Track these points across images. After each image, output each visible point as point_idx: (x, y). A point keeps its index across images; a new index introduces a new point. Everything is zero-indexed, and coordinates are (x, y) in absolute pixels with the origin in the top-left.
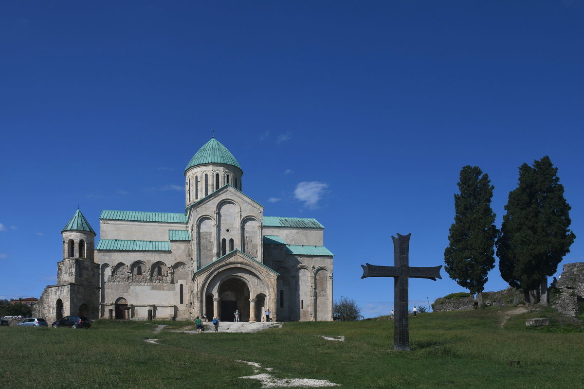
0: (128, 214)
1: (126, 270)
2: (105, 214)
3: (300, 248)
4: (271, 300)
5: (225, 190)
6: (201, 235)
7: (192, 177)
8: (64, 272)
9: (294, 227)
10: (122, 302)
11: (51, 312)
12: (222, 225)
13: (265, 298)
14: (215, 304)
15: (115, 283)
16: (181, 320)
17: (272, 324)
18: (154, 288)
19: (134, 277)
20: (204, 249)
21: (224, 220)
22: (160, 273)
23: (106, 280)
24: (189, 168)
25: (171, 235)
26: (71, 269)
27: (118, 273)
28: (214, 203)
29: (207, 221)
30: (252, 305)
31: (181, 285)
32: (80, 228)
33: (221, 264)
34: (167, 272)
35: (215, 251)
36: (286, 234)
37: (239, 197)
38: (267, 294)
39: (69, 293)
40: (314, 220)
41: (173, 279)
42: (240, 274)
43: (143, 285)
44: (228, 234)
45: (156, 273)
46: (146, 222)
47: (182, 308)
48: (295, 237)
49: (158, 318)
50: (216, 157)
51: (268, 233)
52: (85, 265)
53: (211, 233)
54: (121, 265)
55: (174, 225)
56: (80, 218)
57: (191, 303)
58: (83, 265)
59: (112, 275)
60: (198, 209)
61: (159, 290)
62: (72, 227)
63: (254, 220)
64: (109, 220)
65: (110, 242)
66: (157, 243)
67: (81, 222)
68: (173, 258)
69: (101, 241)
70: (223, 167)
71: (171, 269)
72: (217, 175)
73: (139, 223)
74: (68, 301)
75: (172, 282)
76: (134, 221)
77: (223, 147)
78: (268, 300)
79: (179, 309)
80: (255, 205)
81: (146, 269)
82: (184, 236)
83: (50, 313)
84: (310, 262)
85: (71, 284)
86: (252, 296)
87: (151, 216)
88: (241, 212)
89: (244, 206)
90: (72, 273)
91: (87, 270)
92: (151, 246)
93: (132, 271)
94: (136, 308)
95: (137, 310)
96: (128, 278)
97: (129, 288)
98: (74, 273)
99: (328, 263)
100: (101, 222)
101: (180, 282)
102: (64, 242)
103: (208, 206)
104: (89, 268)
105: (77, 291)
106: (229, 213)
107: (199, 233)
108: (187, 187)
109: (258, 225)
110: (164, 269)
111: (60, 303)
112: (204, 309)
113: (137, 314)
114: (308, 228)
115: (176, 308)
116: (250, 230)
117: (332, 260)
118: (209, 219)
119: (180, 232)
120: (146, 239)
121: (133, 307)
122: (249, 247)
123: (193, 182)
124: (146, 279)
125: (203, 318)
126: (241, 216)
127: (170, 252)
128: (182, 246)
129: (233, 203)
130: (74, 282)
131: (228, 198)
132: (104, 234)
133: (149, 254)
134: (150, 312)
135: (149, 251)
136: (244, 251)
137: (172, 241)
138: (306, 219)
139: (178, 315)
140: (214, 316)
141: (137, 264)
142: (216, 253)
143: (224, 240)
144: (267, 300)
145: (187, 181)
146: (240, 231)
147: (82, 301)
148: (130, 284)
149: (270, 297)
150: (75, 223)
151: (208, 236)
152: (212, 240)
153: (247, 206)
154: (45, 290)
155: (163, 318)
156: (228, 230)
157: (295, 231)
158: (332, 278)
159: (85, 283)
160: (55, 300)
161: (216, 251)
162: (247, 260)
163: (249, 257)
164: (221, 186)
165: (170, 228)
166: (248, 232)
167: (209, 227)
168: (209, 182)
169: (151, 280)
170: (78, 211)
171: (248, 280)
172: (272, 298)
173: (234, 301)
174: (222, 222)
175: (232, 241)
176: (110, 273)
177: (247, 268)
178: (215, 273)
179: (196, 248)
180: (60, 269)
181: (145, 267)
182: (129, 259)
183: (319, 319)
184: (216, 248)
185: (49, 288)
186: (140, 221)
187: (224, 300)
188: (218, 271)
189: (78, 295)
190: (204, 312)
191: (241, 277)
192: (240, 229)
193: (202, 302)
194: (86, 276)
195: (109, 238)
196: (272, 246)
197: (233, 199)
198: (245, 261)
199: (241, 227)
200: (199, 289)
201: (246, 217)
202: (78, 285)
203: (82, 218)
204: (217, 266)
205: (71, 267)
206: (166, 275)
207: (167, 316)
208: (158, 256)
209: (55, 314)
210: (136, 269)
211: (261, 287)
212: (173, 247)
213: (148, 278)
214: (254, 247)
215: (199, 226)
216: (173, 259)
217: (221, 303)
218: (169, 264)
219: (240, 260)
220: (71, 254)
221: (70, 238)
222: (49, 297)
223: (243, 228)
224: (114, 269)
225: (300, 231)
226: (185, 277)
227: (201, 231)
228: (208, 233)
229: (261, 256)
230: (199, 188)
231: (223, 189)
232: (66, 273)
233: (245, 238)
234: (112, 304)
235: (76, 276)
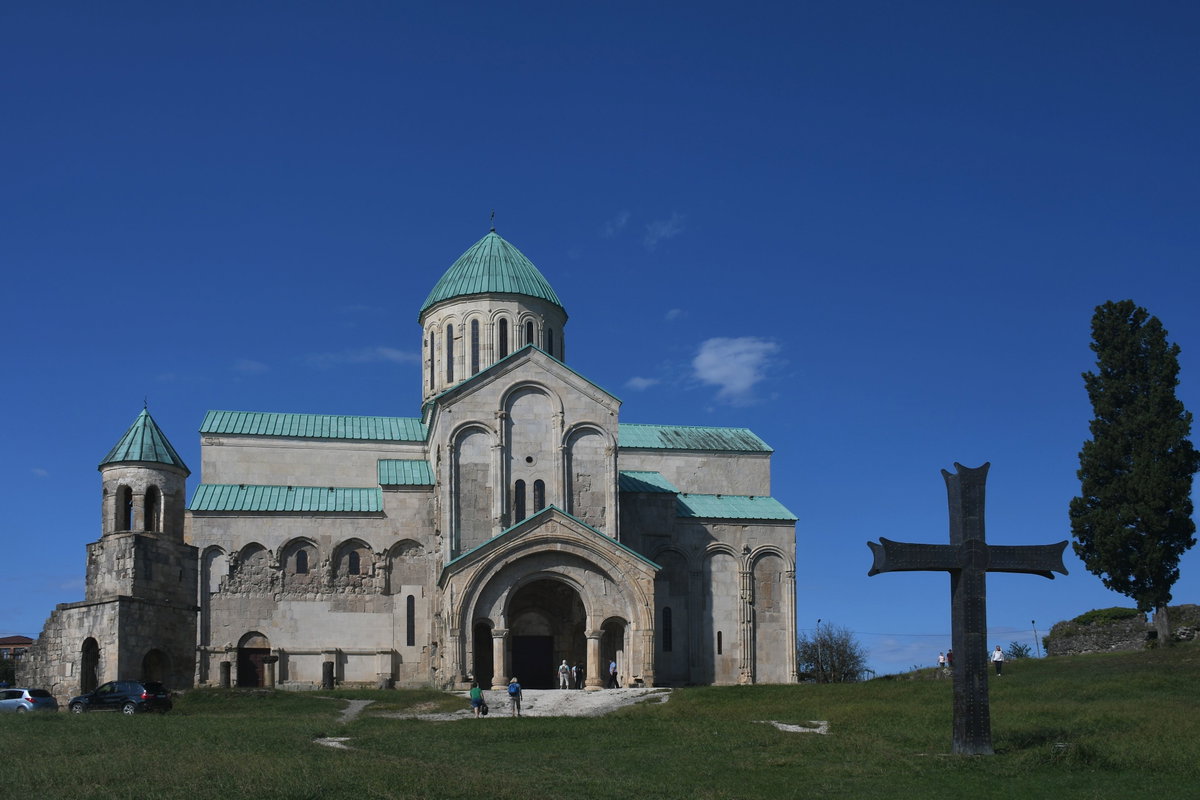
0: (273, 419)
1: (266, 563)
2: (214, 421)
3: (712, 502)
4: (640, 633)
5: (523, 359)
6: (462, 470)
7: (440, 327)
8: (104, 570)
9: (696, 451)
10: (255, 643)
11: (68, 673)
12: (514, 447)
13: (626, 629)
14: (498, 644)
15: (238, 595)
16: (408, 687)
17: (642, 695)
18: (338, 607)
19: (287, 578)
20: (469, 506)
21: (520, 434)
22: (354, 568)
23: (214, 588)
24: (432, 305)
25: (384, 473)
26: (122, 561)
27: (246, 569)
28: (493, 393)
29: (477, 437)
30: (592, 645)
31: (411, 599)
32: (147, 456)
33: (511, 545)
34: (374, 564)
35: (496, 510)
36: (678, 468)
37: (558, 376)
38: (630, 618)
39: (117, 622)
40: (748, 431)
41: (388, 582)
42: (560, 569)
43: (310, 600)
44: (531, 468)
45: (344, 568)
46: (321, 439)
47: (411, 656)
48: (700, 474)
49: (347, 683)
50: (499, 278)
51: (631, 464)
52: (160, 551)
53: (488, 465)
54: (253, 548)
55: (392, 447)
56: (148, 430)
57: (435, 644)
58: (154, 550)
59: (231, 576)
60: (453, 408)
61: (352, 611)
62: (127, 454)
63: (596, 432)
64: (225, 435)
65: (226, 490)
66: (348, 494)
67: (150, 442)
68: (390, 529)
69: (202, 490)
70: (517, 304)
71: (383, 557)
72: (503, 323)
73: (303, 444)
74: (113, 642)
75: (387, 591)
76: (289, 437)
77: (516, 254)
78: (632, 633)
79: (404, 660)
80: (599, 395)
81: (319, 561)
82: (417, 474)
83: (64, 675)
84: (738, 535)
85: (122, 599)
86: (592, 625)
87: (334, 424)
88: (562, 412)
89: (570, 399)
90: (125, 570)
91: (166, 561)
92: (332, 499)
93: (282, 564)
94: (291, 658)
95: (295, 664)
96: (272, 582)
97: (276, 607)
98: (130, 572)
99: (782, 539)
100: (203, 440)
101: (407, 590)
102: (105, 492)
103: (479, 399)
104: (172, 557)
105: (137, 616)
106: (532, 417)
107: (456, 467)
108: (426, 352)
109: (606, 444)
110: (365, 559)
111: (91, 649)
112: (469, 657)
113: (294, 674)
114: (732, 451)
115: (396, 658)
116: (586, 458)
117: (792, 530)
118: (483, 431)
119: (407, 464)
120: (318, 483)
121: (283, 655)
122: (582, 501)
123: (441, 340)
124: (319, 583)
125: (466, 680)
126: (563, 423)
127: (381, 514)
128: (414, 499)
129: (543, 392)
130: (129, 593)
131: (530, 379)
132: (210, 470)
133: (328, 521)
134: (328, 667)
135: (326, 514)
136: (571, 511)
137: (387, 487)
138: (727, 430)
139: (401, 674)
140: (496, 674)
141: (296, 548)
142: (499, 515)
143: (520, 484)
144: (630, 632)
145: (427, 337)
146: (561, 461)
147: (150, 642)
148: (277, 597)
149: (638, 624)
150: (135, 443)
151: (480, 474)
152: (490, 484)
153: (579, 398)
154: (54, 615)
155: (361, 683)
156: (529, 460)
157: (699, 460)
158: (793, 575)
159: (160, 595)
160: (78, 642)
161: (499, 511)
162: (579, 533)
163: (584, 525)
164: (513, 348)
165: (383, 455)
166: (581, 463)
167: (482, 452)
168: (483, 340)
169: (332, 586)
170: (144, 413)
171: (583, 582)
172: (642, 627)
173: (546, 637)
174: (514, 438)
175: (539, 485)
176: (226, 571)
177: (580, 552)
178: (498, 567)
179: (448, 503)
180: (93, 562)
181: (318, 553)
182: (275, 534)
183: (762, 679)
184: (499, 504)
185: (63, 610)
186: (305, 438)
187: (520, 634)
188: (503, 562)
189: (140, 628)
190: (470, 666)
191: (563, 575)
192: (560, 456)
193: (462, 639)
194: (162, 579)
195: (225, 479)
196: (642, 497)
197: (541, 381)
198: (574, 536)
199: (563, 451)
200: (455, 608)
201: (575, 426)
202: (140, 602)
203: (154, 429)
204: (501, 550)
205: (123, 557)
206: (370, 573)
207: (374, 678)
208: (350, 527)
209: (78, 677)
210: (292, 560)
211: (614, 601)
212: (390, 502)
213: (325, 580)
214: (597, 499)
215: (455, 450)
216: (390, 533)
217: (513, 643)
218: (378, 546)
219: (560, 532)
220: (124, 522)
221: (122, 481)
222: (64, 633)
223: (567, 453)
224: (236, 561)
225: (713, 459)
226: (420, 580)
227: (462, 461)
228: (479, 467)
229: (614, 522)
230: (456, 354)
231: (517, 356)
232: (110, 571)
233: (574, 479)
234: (228, 650)
235: (135, 578)
